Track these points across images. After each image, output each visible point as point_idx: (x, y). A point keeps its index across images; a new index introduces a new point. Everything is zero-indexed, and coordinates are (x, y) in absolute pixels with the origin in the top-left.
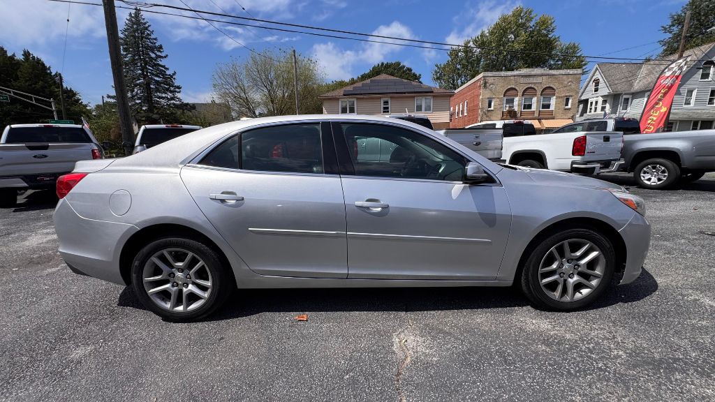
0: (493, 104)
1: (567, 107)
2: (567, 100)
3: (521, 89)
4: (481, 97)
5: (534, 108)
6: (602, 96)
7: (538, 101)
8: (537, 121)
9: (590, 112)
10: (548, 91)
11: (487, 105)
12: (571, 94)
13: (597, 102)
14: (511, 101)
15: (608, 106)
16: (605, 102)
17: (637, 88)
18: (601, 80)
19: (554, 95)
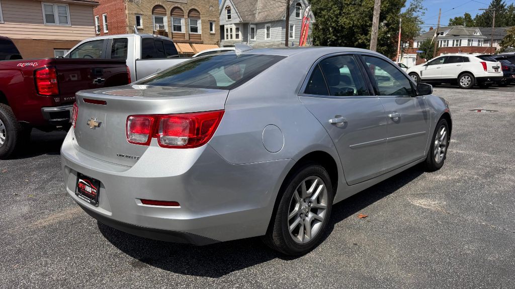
0: (141, 21)
1: (211, 32)
2: (211, 25)
3: (169, 8)
4: (127, 12)
5: (183, 30)
6: (235, 24)
7: (187, 24)
8: (188, 44)
9: (227, 38)
10: (193, 14)
11: (136, 22)
12: (214, 20)
13: (231, 29)
14: (159, 20)
15: (240, 33)
16: (237, 29)
17: (258, 19)
18: (232, 7)
19: (199, 18)
